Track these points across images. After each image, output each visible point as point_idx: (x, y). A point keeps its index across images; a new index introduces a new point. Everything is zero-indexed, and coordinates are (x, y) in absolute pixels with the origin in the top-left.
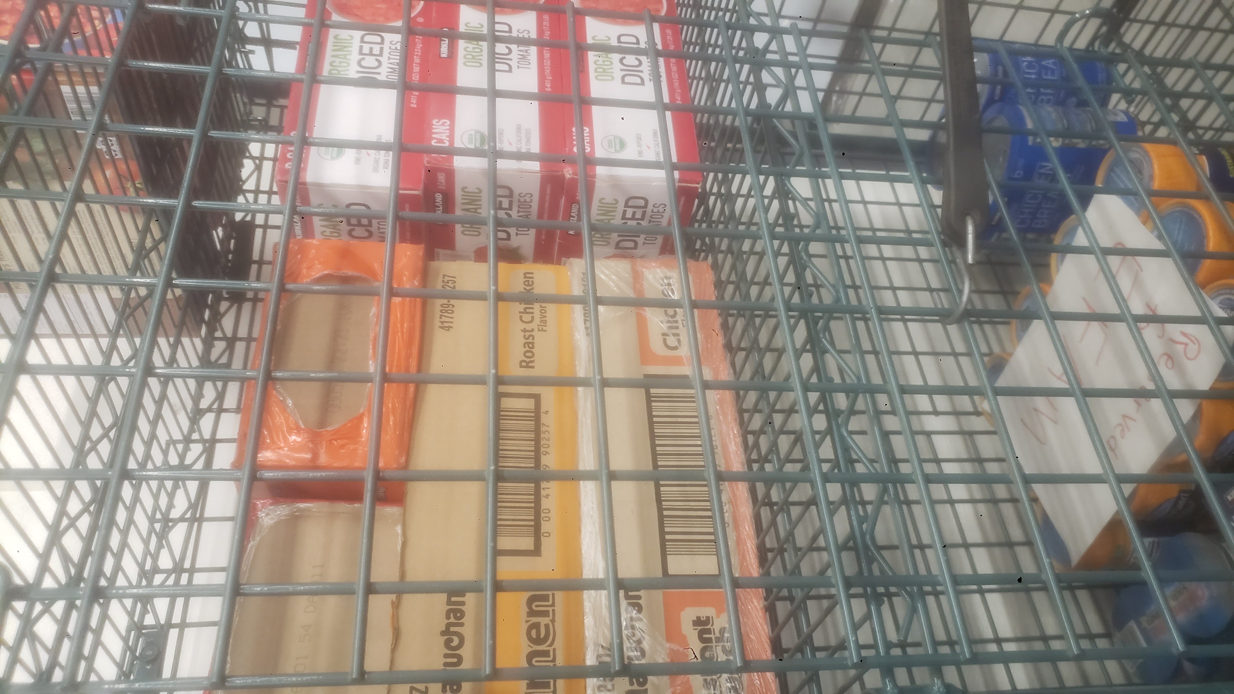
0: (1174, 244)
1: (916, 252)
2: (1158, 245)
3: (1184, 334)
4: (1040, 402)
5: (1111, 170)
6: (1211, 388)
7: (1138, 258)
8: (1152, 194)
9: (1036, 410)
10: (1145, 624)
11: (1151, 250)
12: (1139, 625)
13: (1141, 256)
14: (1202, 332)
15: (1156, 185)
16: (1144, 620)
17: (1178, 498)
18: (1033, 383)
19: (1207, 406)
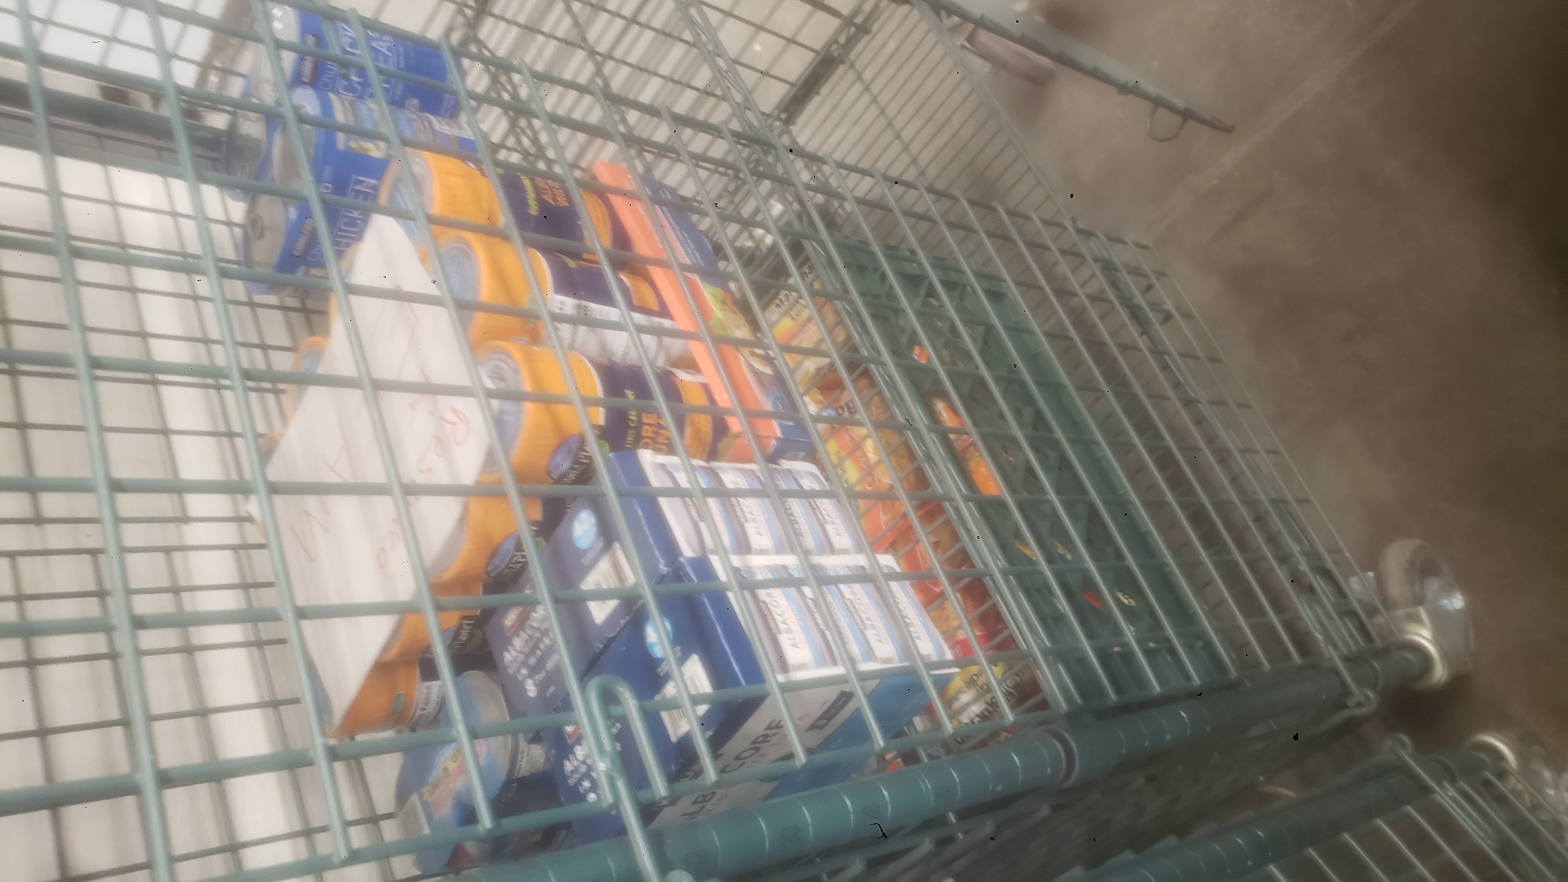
0: (451, 290)
1: (192, 285)
2: (433, 290)
3: (454, 411)
4: (311, 502)
5: (395, 187)
6: (478, 482)
7: (415, 306)
8: (432, 220)
9: (307, 513)
10: (426, 796)
11: (429, 295)
12: (421, 796)
13: (420, 302)
14: (470, 407)
15: (436, 210)
16: (426, 790)
17: (460, 627)
18: (305, 476)
19: (475, 504)
